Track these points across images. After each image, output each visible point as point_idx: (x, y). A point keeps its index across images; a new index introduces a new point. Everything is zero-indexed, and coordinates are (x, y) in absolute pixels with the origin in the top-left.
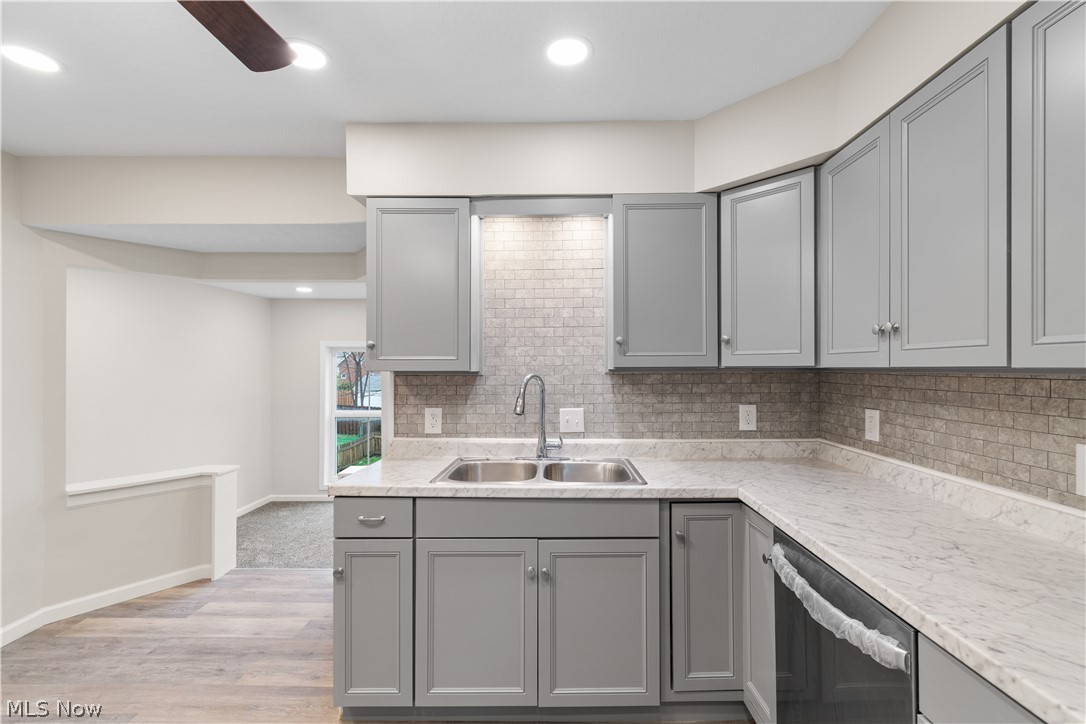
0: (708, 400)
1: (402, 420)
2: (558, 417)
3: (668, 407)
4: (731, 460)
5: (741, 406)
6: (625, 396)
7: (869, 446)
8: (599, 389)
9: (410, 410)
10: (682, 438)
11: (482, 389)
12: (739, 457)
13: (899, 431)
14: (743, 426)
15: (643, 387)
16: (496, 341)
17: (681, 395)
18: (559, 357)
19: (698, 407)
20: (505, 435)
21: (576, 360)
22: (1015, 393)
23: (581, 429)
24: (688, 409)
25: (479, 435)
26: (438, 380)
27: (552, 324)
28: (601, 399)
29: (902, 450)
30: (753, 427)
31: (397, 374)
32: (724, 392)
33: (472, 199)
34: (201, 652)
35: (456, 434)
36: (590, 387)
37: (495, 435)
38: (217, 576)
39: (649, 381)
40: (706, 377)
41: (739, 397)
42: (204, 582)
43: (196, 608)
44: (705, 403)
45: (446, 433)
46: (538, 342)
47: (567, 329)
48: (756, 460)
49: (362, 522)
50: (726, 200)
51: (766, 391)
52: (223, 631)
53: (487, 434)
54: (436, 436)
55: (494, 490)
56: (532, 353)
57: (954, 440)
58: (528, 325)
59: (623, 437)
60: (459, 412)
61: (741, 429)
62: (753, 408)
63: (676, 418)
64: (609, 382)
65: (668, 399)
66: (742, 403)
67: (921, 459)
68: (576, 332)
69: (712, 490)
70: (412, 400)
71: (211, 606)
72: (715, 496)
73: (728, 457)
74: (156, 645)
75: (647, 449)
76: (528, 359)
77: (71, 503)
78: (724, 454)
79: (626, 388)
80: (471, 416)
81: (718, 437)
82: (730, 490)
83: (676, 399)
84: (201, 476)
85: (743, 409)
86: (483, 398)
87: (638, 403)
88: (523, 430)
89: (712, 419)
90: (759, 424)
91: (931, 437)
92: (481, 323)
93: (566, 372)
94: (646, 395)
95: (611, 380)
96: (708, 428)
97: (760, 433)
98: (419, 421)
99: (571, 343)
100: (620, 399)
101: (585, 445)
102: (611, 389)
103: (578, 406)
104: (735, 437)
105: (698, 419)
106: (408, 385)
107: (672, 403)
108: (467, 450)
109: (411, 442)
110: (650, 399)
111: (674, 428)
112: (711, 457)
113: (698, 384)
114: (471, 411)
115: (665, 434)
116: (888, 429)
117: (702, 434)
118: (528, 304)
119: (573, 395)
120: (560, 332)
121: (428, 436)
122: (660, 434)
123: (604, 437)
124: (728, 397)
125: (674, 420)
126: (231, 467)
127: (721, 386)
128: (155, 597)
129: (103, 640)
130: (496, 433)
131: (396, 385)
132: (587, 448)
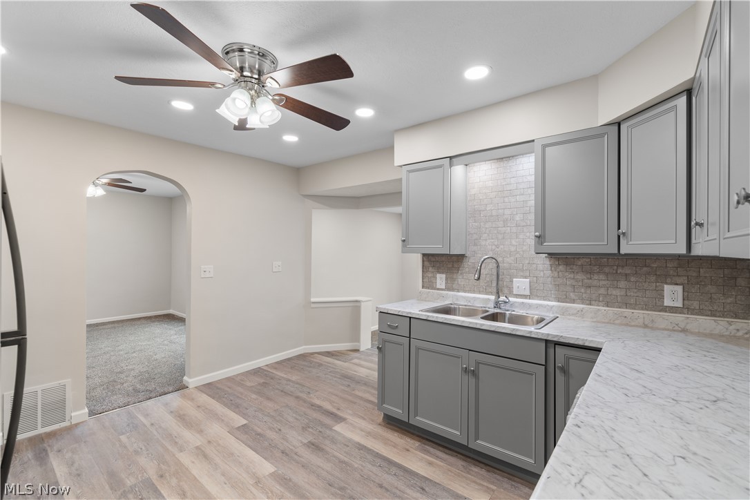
0: (633, 279)
1: (425, 280)
2: (512, 284)
3: (595, 283)
4: (652, 328)
5: (665, 286)
6: (560, 273)
8: (540, 267)
9: (430, 275)
10: (608, 306)
11: (467, 264)
12: (663, 327)
14: (667, 302)
15: (574, 267)
16: (475, 236)
17: (607, 274)
18: (513, 245)
19: (622, 284)
20: (480, 292)
21: (525, 248)
23: (527, 292)
24: (613, 285)
25: (465, 291)
26: (443, 259)
27: (509, 225)
28: (542, 274)
30: (679, 304)
31: (424, 255)
32: (649, 273)
33: (451, 158)
34: (345, 377)
35: (453, 290)
36: (534, 266)
37: (474, 292)
38: (361, 350)
39: (579, 263)
40: (631, 261)
41: (665, 278)
42: (357, 351)
43: (351, 360)
44: (630, 281)
45: (448, 289)
46: (500, 237)
47: (519, 228)
48: (681, 331)
49: (389, 325)
50: (623, 127)
51: (695, 274)
52: (355, 371)
53: (469, 291)
54: (442, 290)
55: (446, 319)
56: (496, 243)
58: (494, 226)
59: (558, 302)
60: (455, 277)
61: (665, 305)
62: (679, 289)
63: (602, 291)
64: (548, 263)
65: (596, 277)
66: (667, 283)
68: (525, 229)
69: (583, 340)
70: (431, 269)
71: (356, 361)
72: (586, 345)
73: (650, 325)
74: (332, 369)
75: (575, 312)
76: (494, 247)
77: (313, 306)
78: (646, 323)
79: (561, 267)
80: (461, 280)
81: (642, 309)
82: (599, 342)
83: (602, 277)
84: (357, 301)
85: (668, 289)
86: (467, 270)
87: (570, 278)
88: (490, 290)
89: (636, 295)
90: (686, 302)
92: (466, 226)
93: (518, 256)
94: (577, 273)
95: (550, 261)
96: (632, 301)
97: (686, 309)
98: (434, 281)
99: (521, 236)
100: (556, 275)
101: (529, 304)
102: (550, 268)
103: (526, 277)
104: (660, 311)
105: (623, 293)
106: (429, 261)
107: (599, 280)
108: (457, 299)
109: (429, 292)
110: (580, 276)
111: (601, 299)
112: (633, 324)
113: (623, 267)
114: (460, 277)
115: (593, 302)
117: (627, 305)
118: (494, 213)
119: (522, 270)
120: (514, 230)
121: (438, 289)
122: (588, 302)
123: (544, 300)
124: (653, 278)
125: (600, 292)
126: (370, 299)
127: (645, 269)
128: (338, 352)
129: (318, 363)
130: (474, 291)
131: (423, 261)
132: (530, 306)
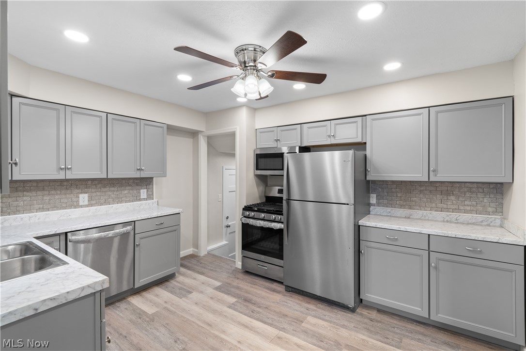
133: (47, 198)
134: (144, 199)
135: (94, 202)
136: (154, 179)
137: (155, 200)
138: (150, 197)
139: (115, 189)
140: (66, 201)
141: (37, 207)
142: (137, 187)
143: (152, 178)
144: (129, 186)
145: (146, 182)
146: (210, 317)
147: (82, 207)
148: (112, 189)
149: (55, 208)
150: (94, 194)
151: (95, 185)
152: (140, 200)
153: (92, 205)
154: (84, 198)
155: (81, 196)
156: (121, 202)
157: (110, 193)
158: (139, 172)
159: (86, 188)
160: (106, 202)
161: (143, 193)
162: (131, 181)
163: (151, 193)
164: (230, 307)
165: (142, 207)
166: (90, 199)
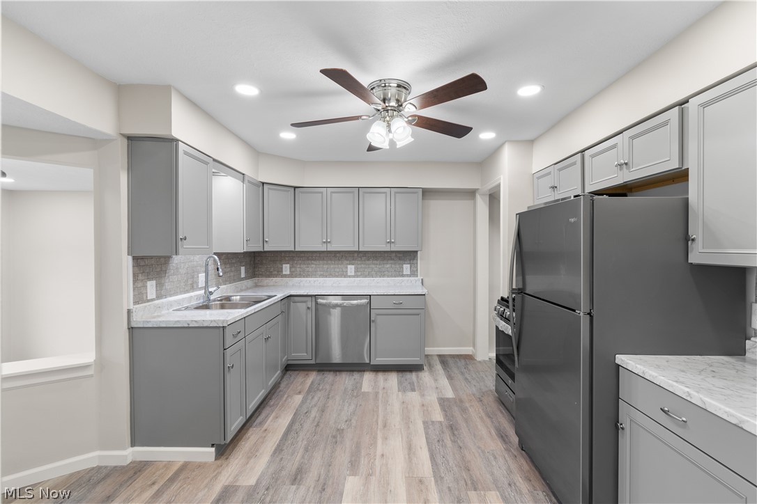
1: (135, 293)
2: (199, 279)
5: (242, 267)
7: (285, 276)
9: (140, 284)
11: (173, 266)
13: (298, 269)
20: (181, 293)
22: (335, 256)
26: (152, 262)
29: (300, 275)
33: (213, 160)
35: (162, 297)
45: (158, 297)
50: (266, 187)
54: (152, 300)
57: (318, 269)
60: (163, 282)
61: (242, 277)
67: (307, 276)
70: (140, 277)
80: (167, 284)
86: (172, 272)
91: (310, 270)
98: (144, 292)
106: (139, 266)
114: (167, 281)
116: (293, 269)
119: (203, 266)
121: (150, 300)
131: (133, 267)
133: (326, 266)
134: (407, 276)
135: (359, 274)
136: (419, 253)
137: (420, 278)
138: (414, 273)
139: (378, 262)
140: (338, 270)
141: (319, 273)
142: (400, 262)
143: (417, 252)
144: (391, 259)
145: (410, 256)
146: (396, 420)
147: (350, 276)
148: (375, 262)
149: (331, 275)
150: (359, 266)
151: (361, 257)
152: (403, 276)
153: (358, 276)
154: (351, 269)
155: (349, 267)
156: (384, 276)
157: (373, 266)
158: (389, 245)
159: (353, 260)
160: (369, 275)
161: (406, 268)
162: (394, 254)
163: (415, 269)
164: (425, 423)
165: (403, 284)
166: (356, 271)
